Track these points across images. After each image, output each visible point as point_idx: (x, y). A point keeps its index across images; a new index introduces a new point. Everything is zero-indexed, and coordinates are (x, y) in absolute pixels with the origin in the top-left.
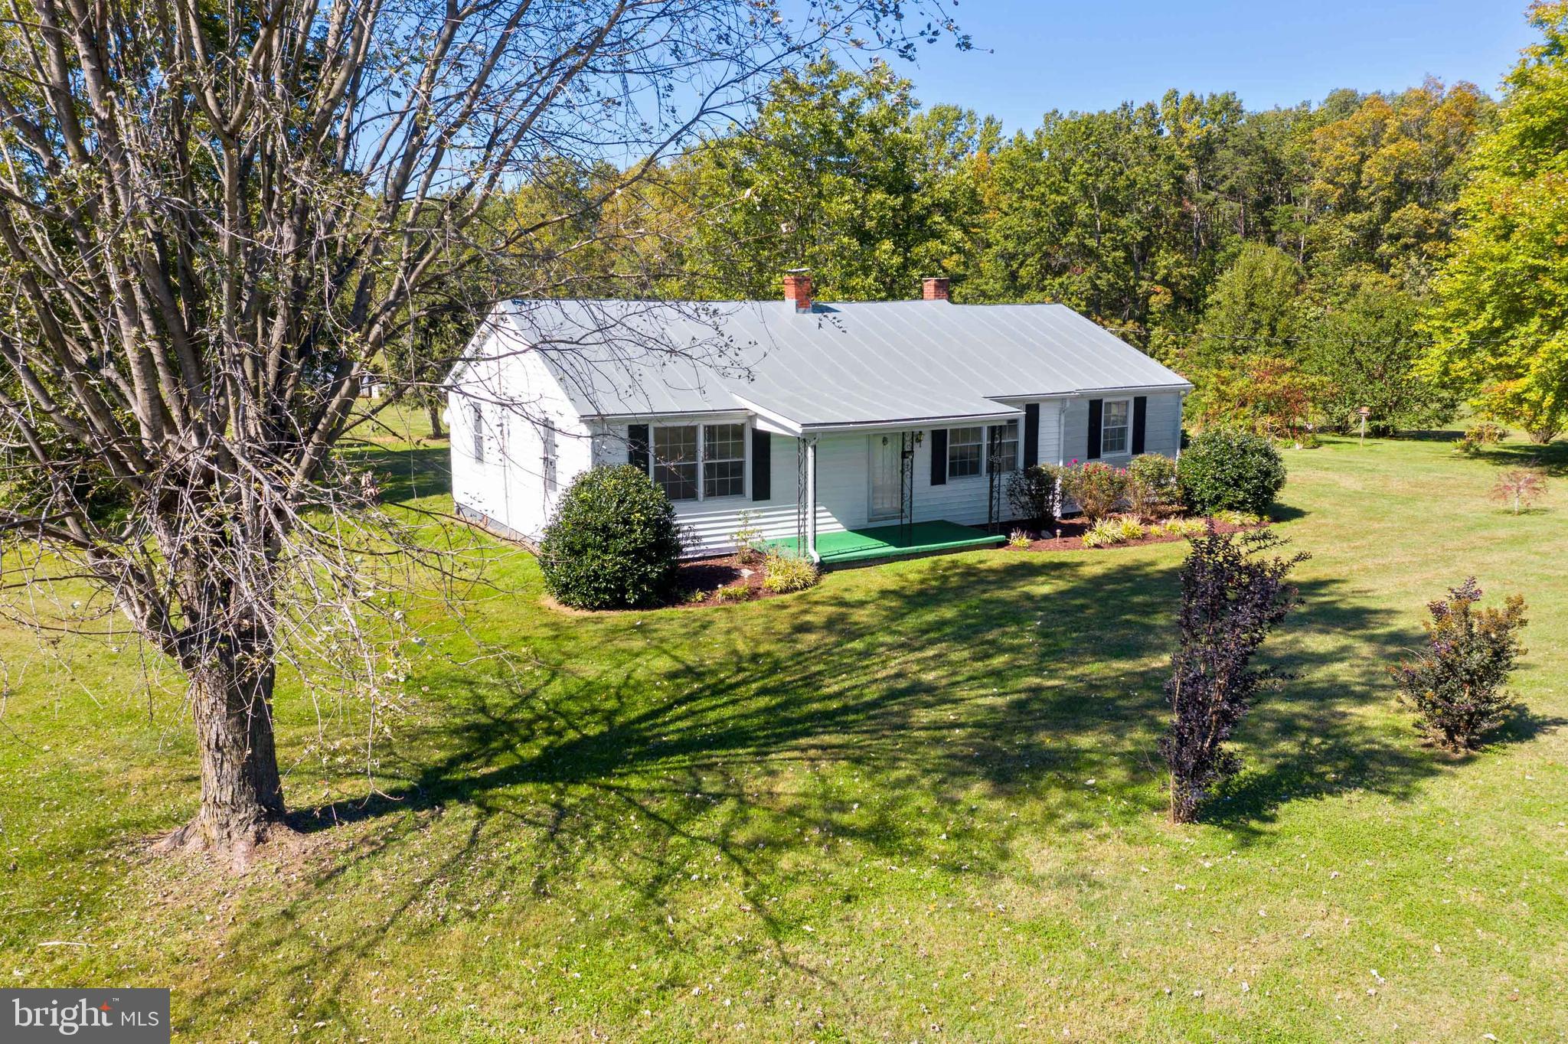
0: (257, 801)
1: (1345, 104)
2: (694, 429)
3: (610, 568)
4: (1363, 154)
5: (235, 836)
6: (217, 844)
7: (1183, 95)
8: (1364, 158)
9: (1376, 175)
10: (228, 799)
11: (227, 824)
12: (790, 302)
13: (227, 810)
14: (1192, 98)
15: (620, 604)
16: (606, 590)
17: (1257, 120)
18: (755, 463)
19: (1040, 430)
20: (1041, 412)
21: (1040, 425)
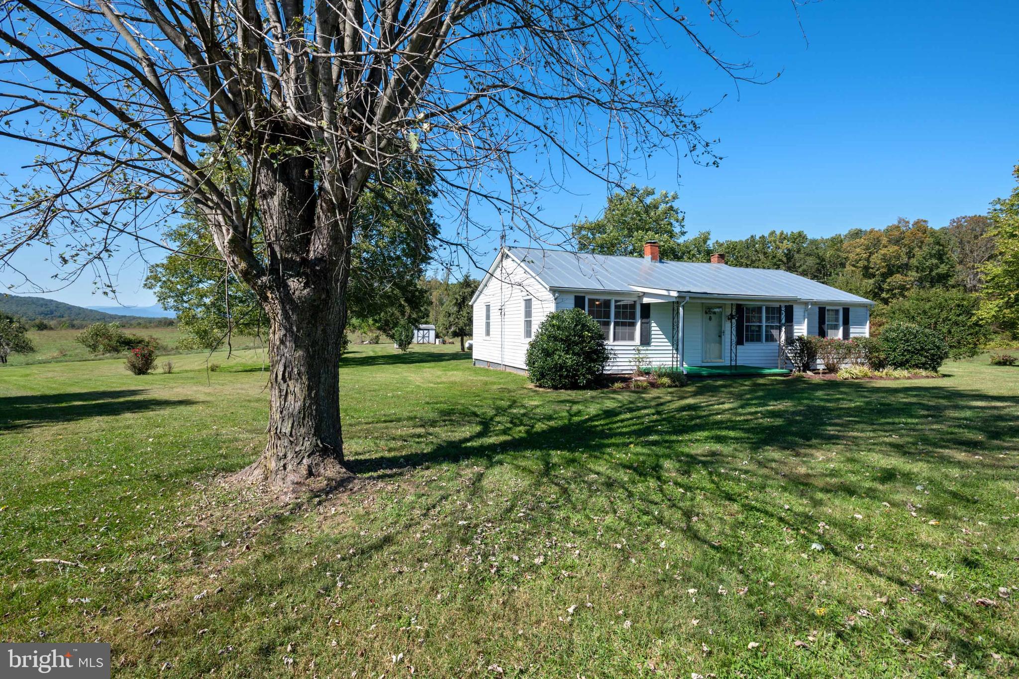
0: (314, 435)
1: (857, 234)
2: (609, 301)
3: (569, 362)
4: (870, 253)
5: (289, 467)
6: (274, 476)
7: (778, 233)
8: (871, 254)
9: (878, 262)
10: (288, 431)
11: (285, 456)
12: (648, 257)
13: (286, 442)
14: (782, 233)
15: (575, 386)
16: (567, 377)
17: (814, 242)
18: (642, 323)
19: (794, 320)
20: (795, 310)
21: (794, 317)
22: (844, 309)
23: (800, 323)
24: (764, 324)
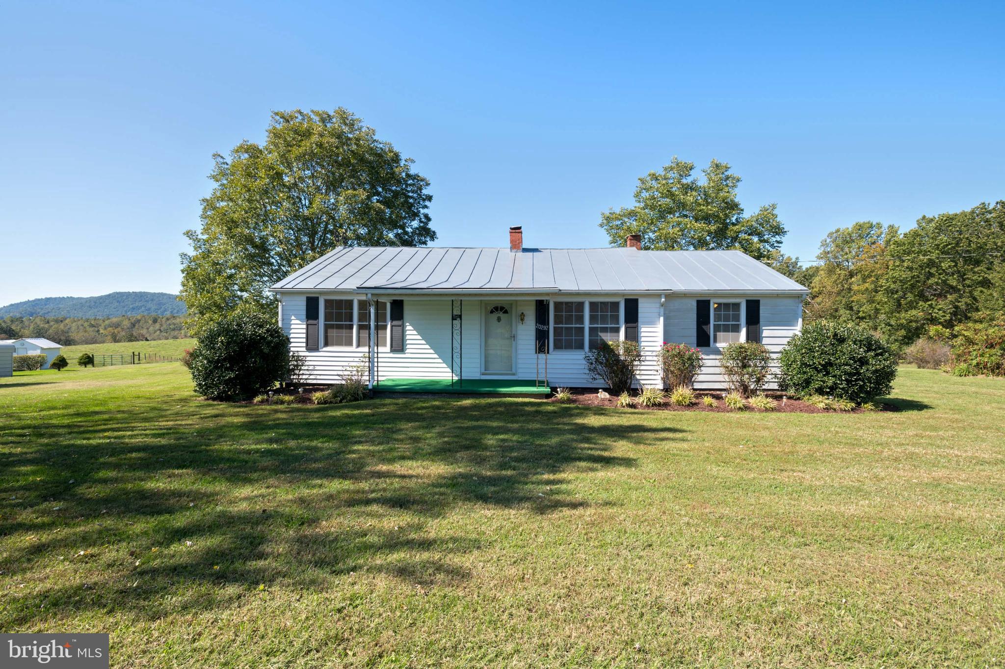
2: (352, 301)
18: (392, 326)
19: (640, 320)
20: (640, 305)
21: (640, 315)
22: (748, 302)
23: (651, 323)
24: (587, 324)
